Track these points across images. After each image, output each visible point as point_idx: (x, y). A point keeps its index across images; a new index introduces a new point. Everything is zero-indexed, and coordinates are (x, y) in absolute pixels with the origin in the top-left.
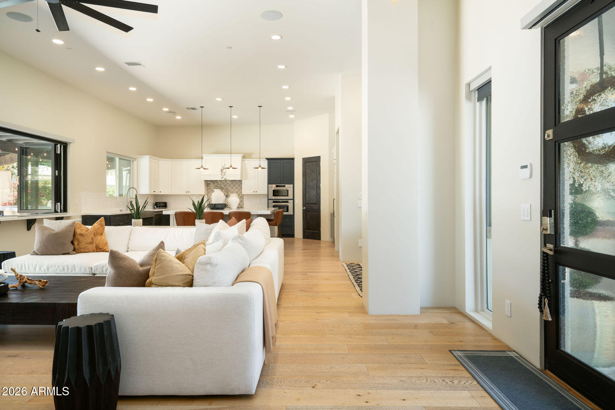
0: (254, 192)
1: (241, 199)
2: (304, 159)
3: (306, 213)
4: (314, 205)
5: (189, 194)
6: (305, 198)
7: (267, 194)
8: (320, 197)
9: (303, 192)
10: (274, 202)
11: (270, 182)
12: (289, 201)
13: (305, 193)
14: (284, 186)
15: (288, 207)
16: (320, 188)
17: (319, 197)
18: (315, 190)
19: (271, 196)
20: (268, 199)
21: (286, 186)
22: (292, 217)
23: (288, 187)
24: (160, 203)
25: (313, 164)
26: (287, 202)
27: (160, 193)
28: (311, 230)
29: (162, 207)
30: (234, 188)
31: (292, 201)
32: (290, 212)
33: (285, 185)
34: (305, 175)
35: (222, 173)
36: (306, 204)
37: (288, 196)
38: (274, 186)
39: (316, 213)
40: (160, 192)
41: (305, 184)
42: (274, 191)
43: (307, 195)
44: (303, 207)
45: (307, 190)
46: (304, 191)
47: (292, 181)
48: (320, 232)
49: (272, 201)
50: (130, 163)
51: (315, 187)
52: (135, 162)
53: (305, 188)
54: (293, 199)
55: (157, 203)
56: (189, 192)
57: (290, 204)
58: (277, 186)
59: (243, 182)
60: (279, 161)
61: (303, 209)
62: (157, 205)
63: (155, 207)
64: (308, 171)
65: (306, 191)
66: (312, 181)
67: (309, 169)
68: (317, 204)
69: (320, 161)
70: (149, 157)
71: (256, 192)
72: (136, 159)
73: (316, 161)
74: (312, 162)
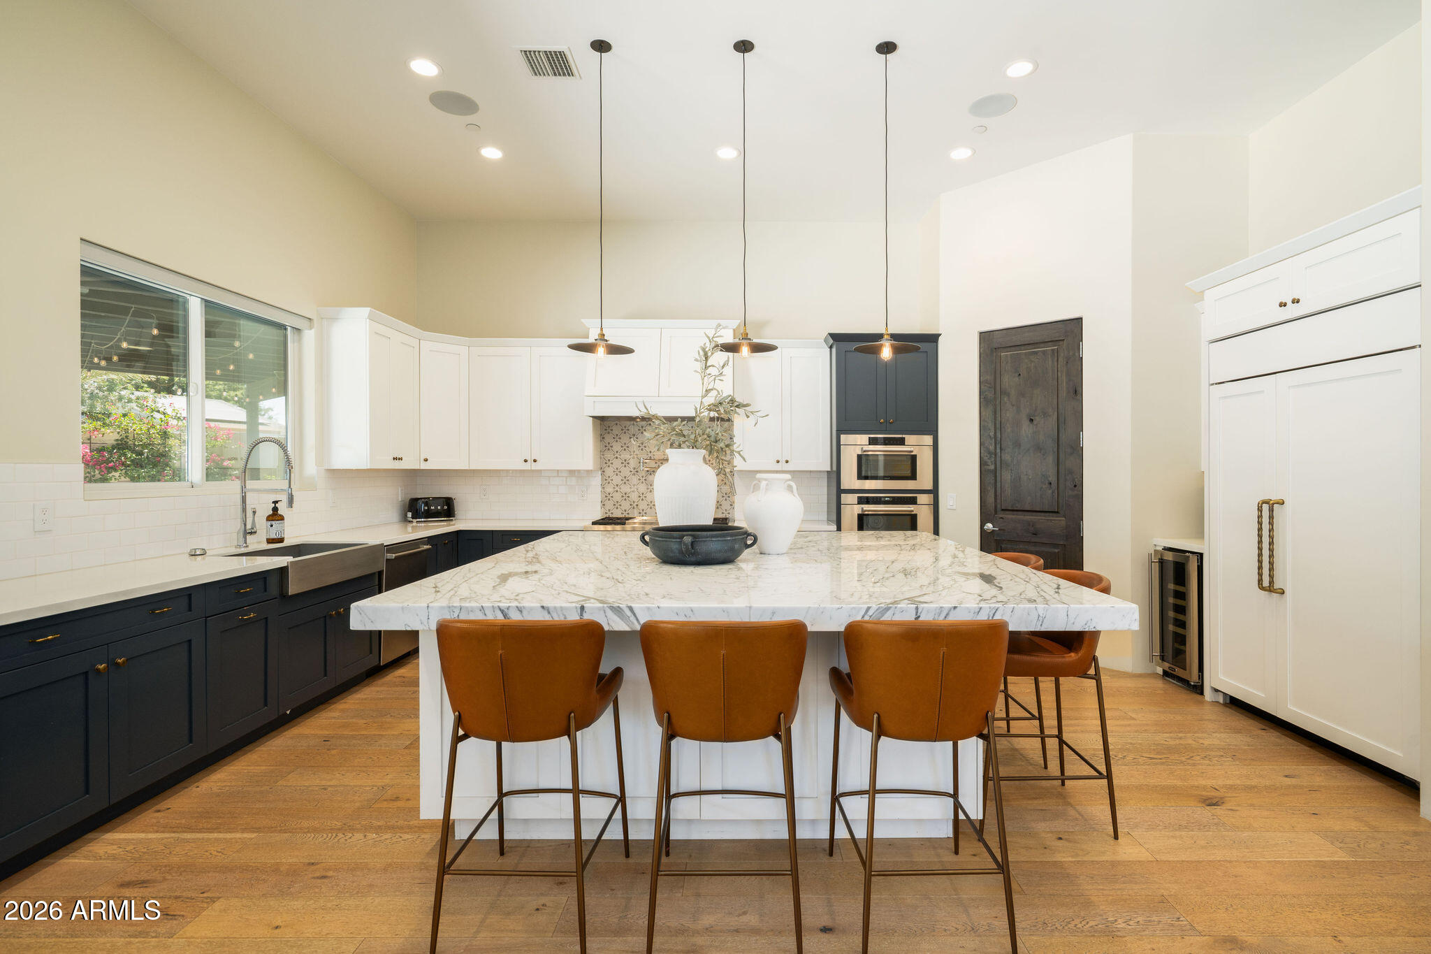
0: (778, 462)
1: (726, 489)
2: (985, 337)
3: (997, 546)
4: (1043, 517)
5: (535, 467)
6: (990, 489)
7: (834, 468)
8: (1078, 486)
9: (983, 463)
10: (861, 501)
11: (845, 422)
12: (922, 499)
13: (991, 467)
14: (901, 442)
15: (913, 517)
16: (1077, 451)
17: (1070, 484)
18: (1051, 458)
19: (852, 479)
20: (840, 491)
21: (910, 439)
23: (917, 444)
24: (427, 501)
25: (1036, 353)
26: (913, 501)
27: (424, 466)
29: (436, 514)
31: (929, 498)
33: (904, 439)
34: (990, 395)
35: (706, 367)
36: (996, 512)
37: (913, 476)
38: (863, 439)
39: (1056, 551)
40: (426, 460)
41: (992, 433)
42: (861, 458)
43: (1005, 476)
44: (983, 524)
45: (1005, 457)
46: (989, 460)
47: (929, 425)
49: (853, 498)
50: (285, 337)
51: (1049, 444)
52: (309, 336)
54: (935, 492)
55: (417, 500)
56: (535, 461)
57: (922, 510)
58: (873, 442)
59: (736, 423)
61: (981, 531)
62: (417, 509)
63: (410, 515)
64: (1008, 380)
66: (1031, 420)
67: (1017, 375)
68: (1058, 512)
69: (1079, 337)
70: (371, 318)
71: (787, 462)
72: (315, 321)
73: (1057, 339)
74: (1031, 347)
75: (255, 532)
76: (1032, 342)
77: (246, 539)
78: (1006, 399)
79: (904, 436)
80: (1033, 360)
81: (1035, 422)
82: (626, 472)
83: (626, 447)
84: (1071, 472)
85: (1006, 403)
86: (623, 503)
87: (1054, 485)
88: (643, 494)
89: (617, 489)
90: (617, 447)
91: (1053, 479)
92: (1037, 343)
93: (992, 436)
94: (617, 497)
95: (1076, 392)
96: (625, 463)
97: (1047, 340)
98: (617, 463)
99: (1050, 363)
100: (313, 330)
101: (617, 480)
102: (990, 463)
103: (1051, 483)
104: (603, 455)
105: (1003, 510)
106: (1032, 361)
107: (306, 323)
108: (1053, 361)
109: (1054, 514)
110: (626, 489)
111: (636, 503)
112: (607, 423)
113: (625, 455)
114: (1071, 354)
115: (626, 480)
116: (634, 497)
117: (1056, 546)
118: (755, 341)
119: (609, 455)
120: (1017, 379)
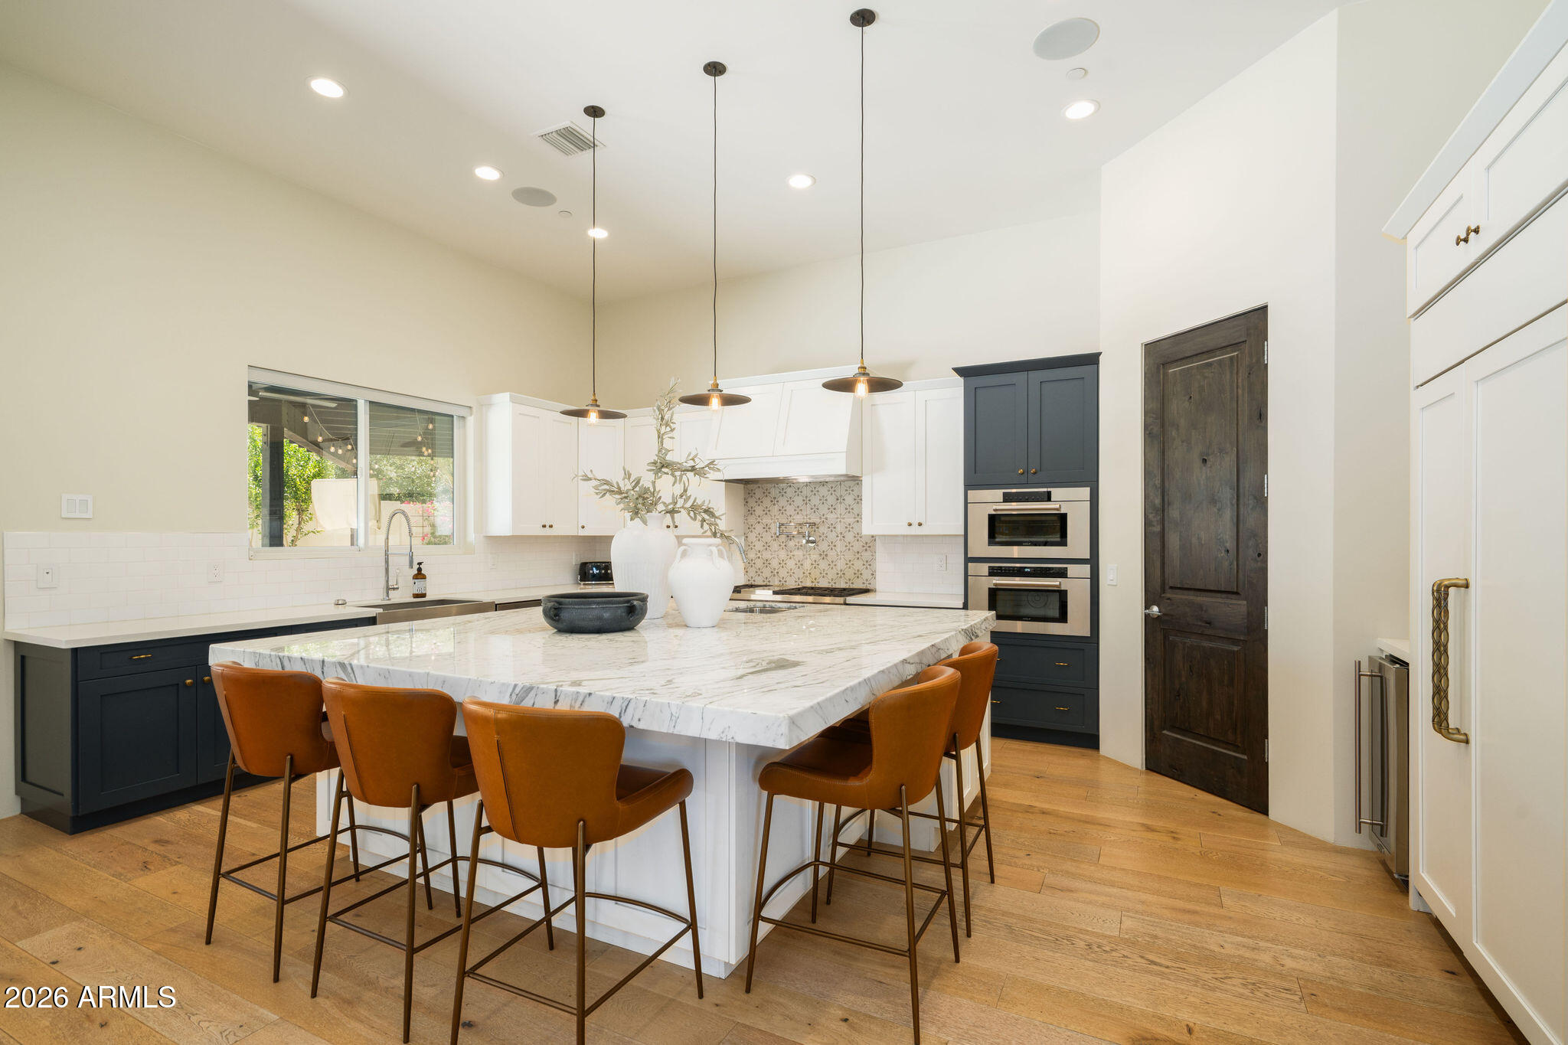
0: (910, 525)
2: (1151, 349)
3: (1165, 637)
4: (1219, 599)
6: (1157, 558)
7: (962, 532)
8: (1262, 555)
9: (1147, 523)
10: (993, 572)
11: (976, 478)
12: (1073, 570)
13: (1158, 529)
14: (1048, 497)
15: (1063, 595)
16: (1262, 502)
17: (1251, 553)
18: (1228, 514)
19: (980, 545)
20: (968, 560)
21: (1057, 493)
22: (1087, 648)
23: (1069, 500)
24: (590, 567)
25: (1210, 365)
26: (1062, 574)
27: (582, 533)
28: (1199, 737)
30: (841, 509)
31: (1086, 569)
32: (1076, 625)
33: (1049, 493)
34: (1156, 429)
36: (1163, 591)
37: (1063, 542)
38: (996, 495)
39: (1236, 649)
40: (583, 527)
41: (1158, 482)
42: (993, 519)
43: (1174, 540)
44: (1147, 607)
45: (1174, 513)
46: (1155, 519)
47: (1086, 474)
48: (1265, 766)
49: (984, 568)
50: (453, 421)
51: (1227, 494)
53: (1158, 501)
54: (1093, 561)
55: (583, 566)
57: (1076, 585)
58: (1007, 498)
59: (866, 481)
60: (1020, 378)
61: (1147, 616)
62: (585, 572)
63: (583, 578)
64: (1178, 407)
65: (1163, 522)
66: (1205, 461)
67: (1187, 398)
68: (1237, 593)
69: (1263, 335)
70: (513, 400)
71: (920, 524)
72: (474, 410)
73: (1236, 342)
74: (1205, 356)
75: (398, 588)
76: (1205, 350)
77: (388, 593)
78: (1173, 433)
79: (1049, 490)
80: (1207, 374)
81: (1209, 463)
82: (767, 537)
83: (767, 511)
84: (1254, 535)
85: (1174, 439)
86: (764, 570)
87: (1233, 552)
88: (783, 561)
89: (759, 555)
90: (759, 511)
91: (1230, 544)
92: (1212, 350)
93: (1159, 486)
94: (759, 563)
95: (1260, 416)
96: (767, 528)
97: (1224, 345)
98: (759, 528)
99: (1228, 377)
100: (473, 416)
101: (759, 546)
102: (1155, 524)
103: (1228, 551)
104: (746, 520)
105: (1171, 588)
106: (1205, 377)
107: (467, 410)
108: (1231, 373)
109: (1234, 596)
110: (767, 555)
111: (776, 571)
112: (750, 486)
113: (766, 520)
114: (1254, 361)
115: (767, 546)
116: (775, 563)
117: (1235, 642)
118: (725, 392)
119: (752, 520)
120: (1187, 404)
